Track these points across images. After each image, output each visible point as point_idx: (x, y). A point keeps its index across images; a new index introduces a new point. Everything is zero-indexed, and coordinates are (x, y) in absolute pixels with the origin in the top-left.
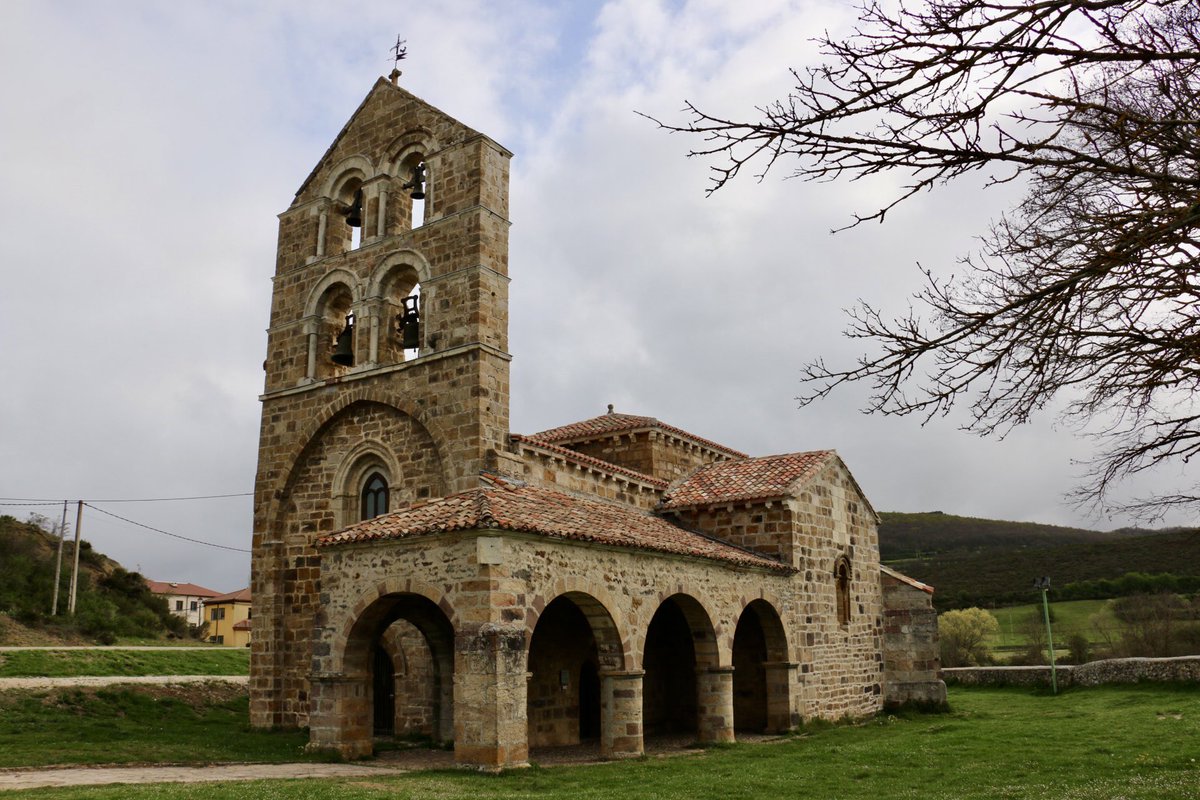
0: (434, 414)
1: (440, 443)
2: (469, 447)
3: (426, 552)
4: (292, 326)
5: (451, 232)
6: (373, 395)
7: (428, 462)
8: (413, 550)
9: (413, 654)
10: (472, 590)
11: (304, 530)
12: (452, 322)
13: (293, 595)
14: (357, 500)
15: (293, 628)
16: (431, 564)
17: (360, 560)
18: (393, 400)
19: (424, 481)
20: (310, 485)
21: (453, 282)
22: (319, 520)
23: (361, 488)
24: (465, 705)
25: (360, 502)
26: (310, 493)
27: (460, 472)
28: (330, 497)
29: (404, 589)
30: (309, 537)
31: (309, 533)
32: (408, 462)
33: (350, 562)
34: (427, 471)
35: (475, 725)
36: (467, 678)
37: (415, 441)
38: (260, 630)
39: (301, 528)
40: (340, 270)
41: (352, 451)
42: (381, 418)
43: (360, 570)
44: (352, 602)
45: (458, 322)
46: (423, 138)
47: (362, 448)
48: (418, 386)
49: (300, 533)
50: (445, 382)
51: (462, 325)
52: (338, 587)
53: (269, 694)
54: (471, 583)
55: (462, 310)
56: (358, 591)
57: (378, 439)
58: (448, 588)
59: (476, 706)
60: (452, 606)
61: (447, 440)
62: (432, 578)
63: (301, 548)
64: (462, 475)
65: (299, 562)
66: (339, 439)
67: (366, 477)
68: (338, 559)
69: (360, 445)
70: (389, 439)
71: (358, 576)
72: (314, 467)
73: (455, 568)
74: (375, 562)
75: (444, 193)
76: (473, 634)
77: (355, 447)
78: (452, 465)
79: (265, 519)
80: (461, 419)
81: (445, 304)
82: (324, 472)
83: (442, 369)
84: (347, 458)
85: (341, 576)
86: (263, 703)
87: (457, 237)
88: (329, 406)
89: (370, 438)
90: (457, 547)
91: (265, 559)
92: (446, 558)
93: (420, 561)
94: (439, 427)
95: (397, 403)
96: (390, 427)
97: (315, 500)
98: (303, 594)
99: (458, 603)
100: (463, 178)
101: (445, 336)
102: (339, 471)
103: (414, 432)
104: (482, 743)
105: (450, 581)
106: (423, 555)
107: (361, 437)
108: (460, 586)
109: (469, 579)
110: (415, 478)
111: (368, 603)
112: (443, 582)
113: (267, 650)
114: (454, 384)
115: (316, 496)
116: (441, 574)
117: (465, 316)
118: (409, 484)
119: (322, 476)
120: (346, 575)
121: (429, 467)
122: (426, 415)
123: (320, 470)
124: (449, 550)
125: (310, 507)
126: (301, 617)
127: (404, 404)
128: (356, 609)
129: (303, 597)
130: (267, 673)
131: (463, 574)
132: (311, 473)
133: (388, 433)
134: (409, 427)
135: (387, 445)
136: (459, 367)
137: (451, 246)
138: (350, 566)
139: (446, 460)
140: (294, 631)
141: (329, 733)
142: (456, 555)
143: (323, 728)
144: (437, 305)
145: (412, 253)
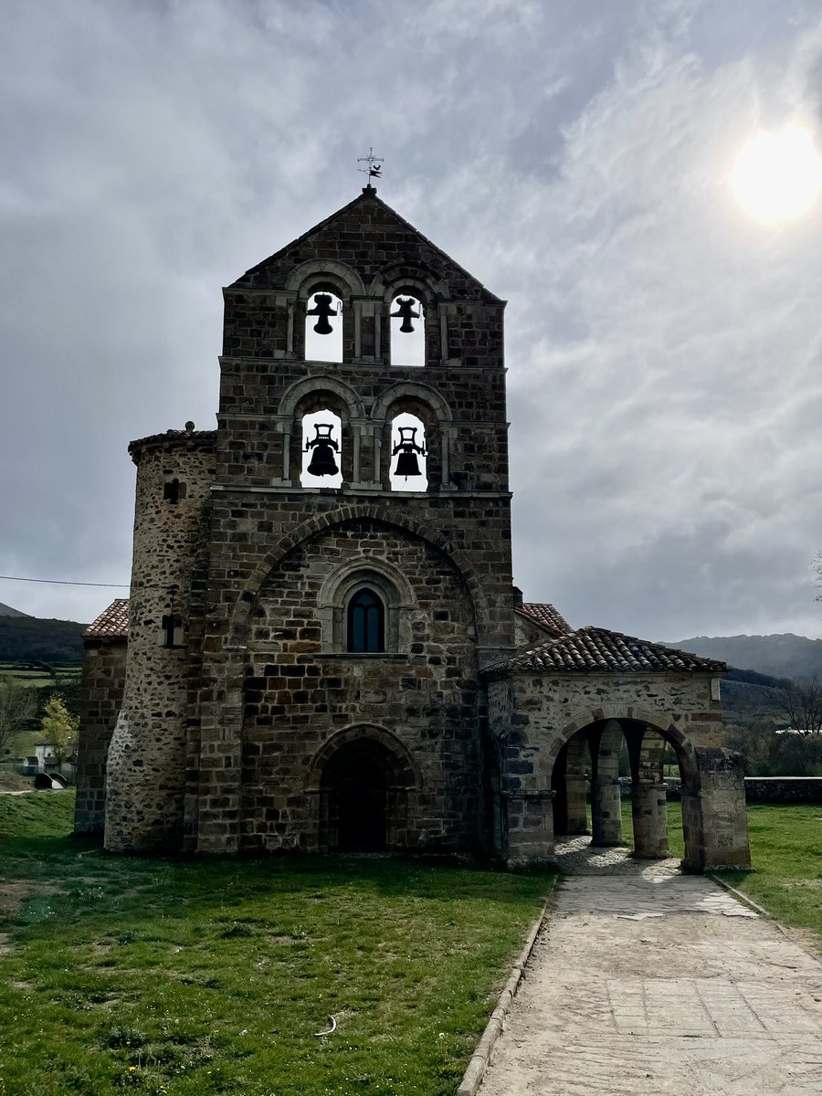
0: (462, 547)
1: (469, 574)
2: (501, 583)
3: (650, 685)
4: (260, 418)
5: (471, 382)
6: (385, 515)
7: (446, 588)
8: (635, 683)
9: (428, 767)
10: (703, 720)
11: (276, 637)
12: (478, 467)
13: (259, 705)
14: (342, 612)
15: (259, 740)
16: (657, 696)
17: (568, 686)
18: (411, 524)
19: (442, 606)
20: (286, 591)
21: (478, 431)
22: (299, 629)
23: (348, 601)
24: (715, 816)
25: (345, 615)
26: (285, 598)
27: (492, 603)
28: (315, 606)
29: (625, 715)
30: (285, 645)
31: (285, 641)
32: (421, 585)
33: (555, 688)
34: (446, 597)
35: (726, 832)
36: (715, 793)
37: (431, 567)
38: (216, 743)
39: (272, 634)
40: (329, 378)
41: (346, 565)
42: (384, 537)
43: (569, 696)
44: (560, 724)
45: (487, 469)
46: (427, 276)
47: (359, 563)
48: (441, 517)
49: (270, 640)
50: (473, 520)
51: (489, 472)
52: (539, 710)
53: (231, 815)
54: (702, 714)
55: (490, 458)
56: (568, 714)
57: (383, 558)
58: (677, 718)
59: (727, 816)
60: (682, 732)
61: (476, 572)
62: (657, 708)
63: (273, 656)
64: (494, 606)
65: (269, 670)
66: (326, 549)
67: (354, 591)
68: (538, 683)
69: (356, 560)
70: (397, 560)
71: (566, 700)
72: (292, 573)
73: (683, 701)
74: (587, 689)
75: (463, 342)
76: (719, 757)
77: (351, 561)
78: (482, 595)
79: (227, 621)
80: (491, 556)
81: (469, 448)
82: (305, 580)
83: (468, 507)
84: (339, 569)
85: (544, 700)
86: (220, 825)
87: (480, 389)
88: (324, 515)
89: (371, 554)
90: (684, 683)
91: (227, 665)
92: (674, 692)
93: (644, 693)
94: (467, 560)
95: (415, 529)
96: (398, 549)
97: (293, 607)
98: (275, 704)
99: (688, 730)
100: (484, 335)
101: (471, 479)
102: (328, 581)
103: (428, 558)
104: (735, 847)
105: (678, 711)
106: (647, 688)
107: (359, 553)
108: (690, 717)
109: (699, 711)
110: (432, 601)
111: (581, 726)
112: (671, 712)
113: (228, 765)
114: (483, 524)
115: (295, 603)
116: (667, 705)
117: (493, 465)
118: (424, 606)
119: (303, 584)
120: (550, 699)
121: (448, 593)
122: (450, 545)
123: (301, 577)
124: (677, 686)
125: (287, 613)
126: (270, 729)
127: (424, 531)
128: (565, 731)
129: (274, 708)
130: (227, 791)
131: (692, 707)
132: (286, 579)
133: (395, 554)
134: (422, 551)
135: (395, 564)
136: (488, 509)
137: (474, 395)
138: (555, 691)
139: (476, 590)
140: (260, 744)
141: (538, 848)
142: (684, 690)
143: (529, 843)
144: (460, 448)
145: (430, 390)
